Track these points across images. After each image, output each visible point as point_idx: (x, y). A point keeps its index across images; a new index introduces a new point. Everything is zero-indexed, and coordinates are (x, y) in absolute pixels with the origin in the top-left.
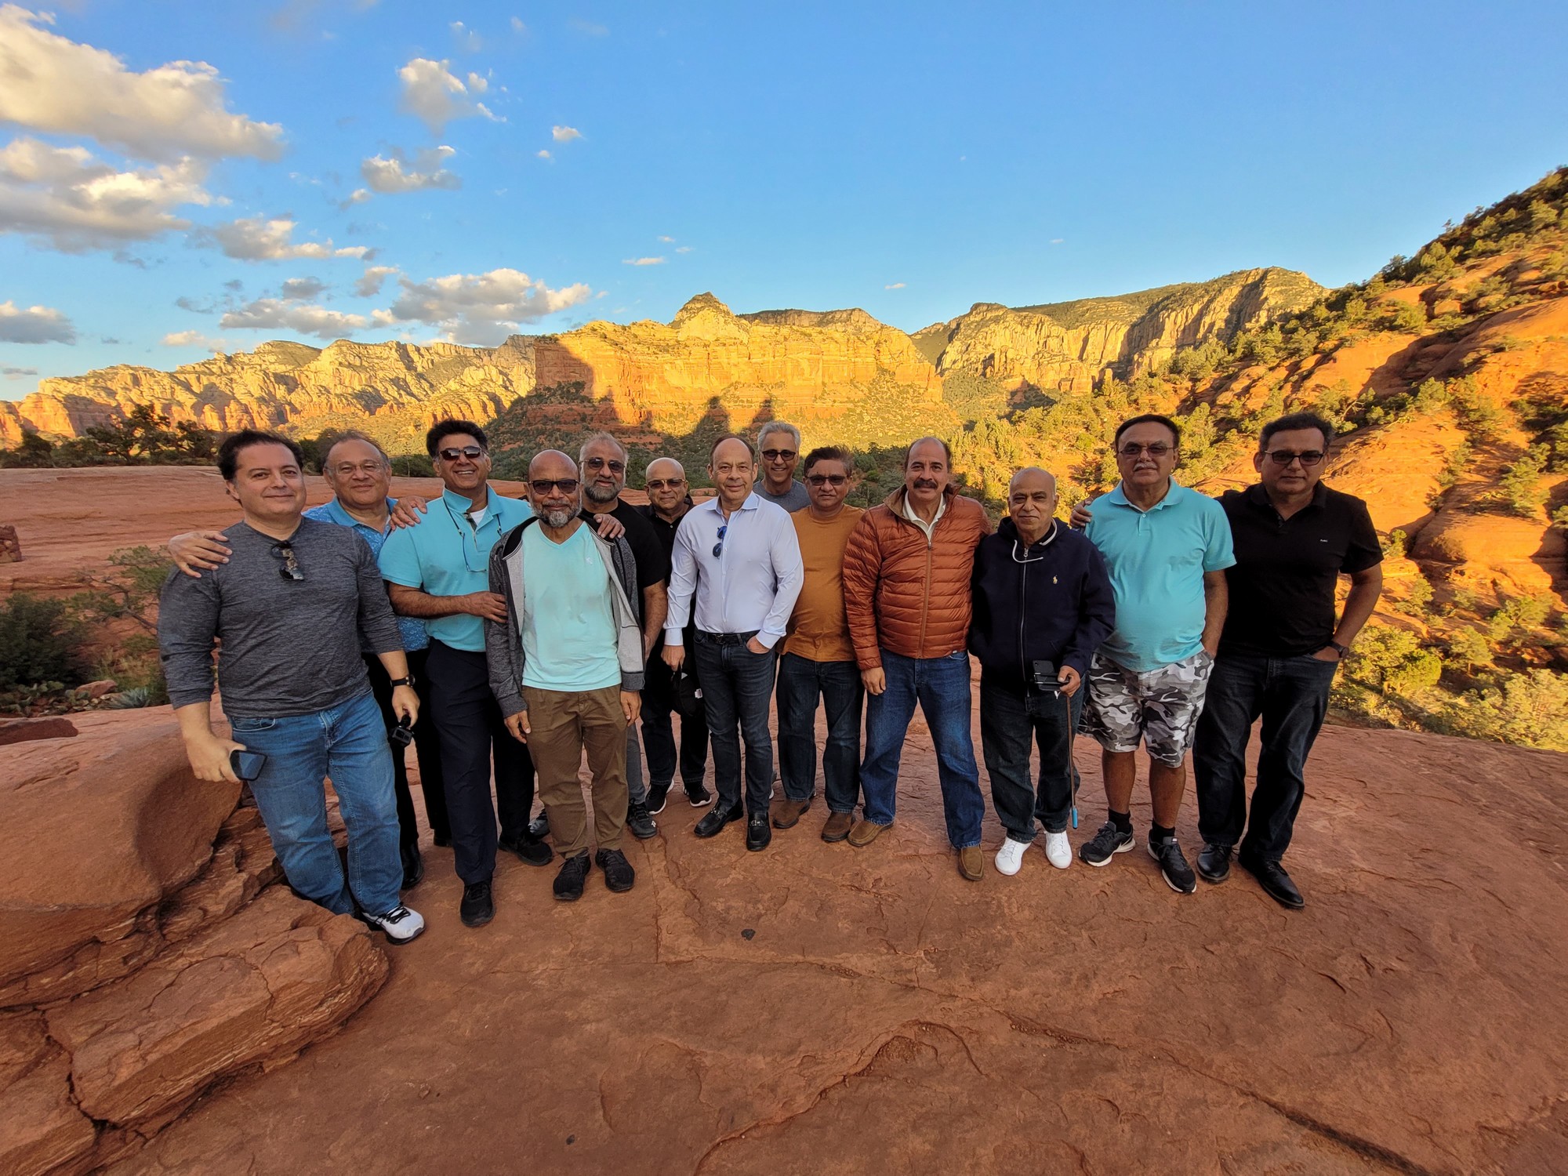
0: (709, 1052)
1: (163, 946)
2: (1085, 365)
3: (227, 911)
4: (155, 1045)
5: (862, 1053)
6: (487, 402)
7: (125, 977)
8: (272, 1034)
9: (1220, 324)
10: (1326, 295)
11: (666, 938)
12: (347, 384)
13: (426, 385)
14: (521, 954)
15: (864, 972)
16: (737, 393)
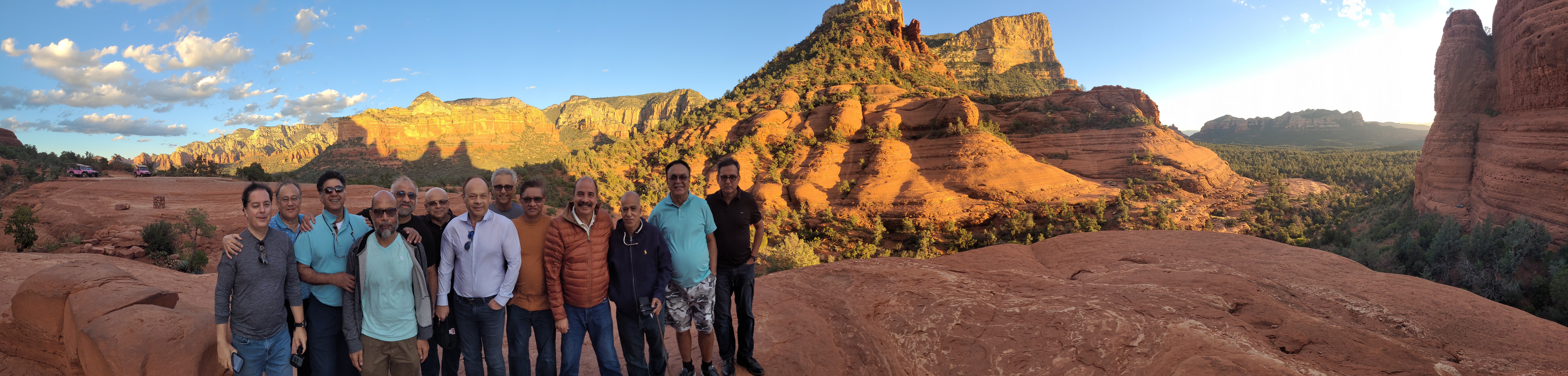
2: (625, 126)
6: (316, 148)
9: (674, 110)
10: (708, 102)
12: (262, 143)
13: (291, 142)
16: (445, 139)
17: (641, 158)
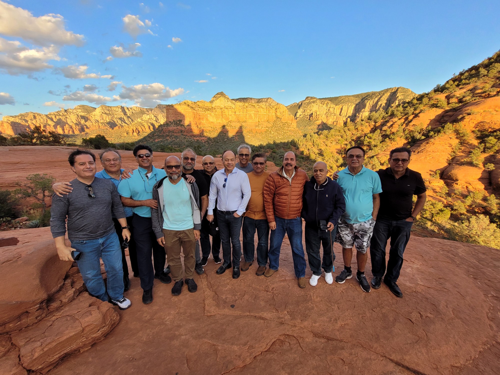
0: (220, 345)
1: (48, 312)
2: (341, 117)
3: (68, 301)
4: (46, 345)
5: (267, 345)
6: (150, 126)
7: (36, 323)
8: (83, 341)
9: (384, 105)
10: (416, 96)
11: (207, 308)
12: (105, 119)
13: (130, 120)
14: (161, 313)
15: (268, 318)
16: (231, 124)
17: (350, 140)
